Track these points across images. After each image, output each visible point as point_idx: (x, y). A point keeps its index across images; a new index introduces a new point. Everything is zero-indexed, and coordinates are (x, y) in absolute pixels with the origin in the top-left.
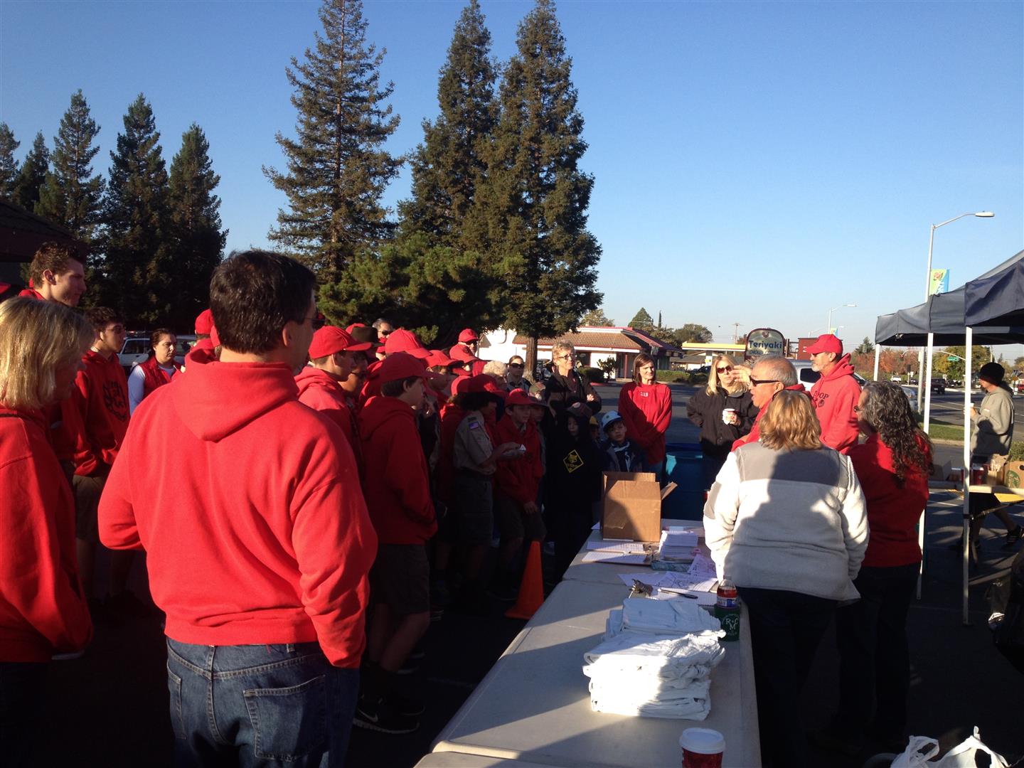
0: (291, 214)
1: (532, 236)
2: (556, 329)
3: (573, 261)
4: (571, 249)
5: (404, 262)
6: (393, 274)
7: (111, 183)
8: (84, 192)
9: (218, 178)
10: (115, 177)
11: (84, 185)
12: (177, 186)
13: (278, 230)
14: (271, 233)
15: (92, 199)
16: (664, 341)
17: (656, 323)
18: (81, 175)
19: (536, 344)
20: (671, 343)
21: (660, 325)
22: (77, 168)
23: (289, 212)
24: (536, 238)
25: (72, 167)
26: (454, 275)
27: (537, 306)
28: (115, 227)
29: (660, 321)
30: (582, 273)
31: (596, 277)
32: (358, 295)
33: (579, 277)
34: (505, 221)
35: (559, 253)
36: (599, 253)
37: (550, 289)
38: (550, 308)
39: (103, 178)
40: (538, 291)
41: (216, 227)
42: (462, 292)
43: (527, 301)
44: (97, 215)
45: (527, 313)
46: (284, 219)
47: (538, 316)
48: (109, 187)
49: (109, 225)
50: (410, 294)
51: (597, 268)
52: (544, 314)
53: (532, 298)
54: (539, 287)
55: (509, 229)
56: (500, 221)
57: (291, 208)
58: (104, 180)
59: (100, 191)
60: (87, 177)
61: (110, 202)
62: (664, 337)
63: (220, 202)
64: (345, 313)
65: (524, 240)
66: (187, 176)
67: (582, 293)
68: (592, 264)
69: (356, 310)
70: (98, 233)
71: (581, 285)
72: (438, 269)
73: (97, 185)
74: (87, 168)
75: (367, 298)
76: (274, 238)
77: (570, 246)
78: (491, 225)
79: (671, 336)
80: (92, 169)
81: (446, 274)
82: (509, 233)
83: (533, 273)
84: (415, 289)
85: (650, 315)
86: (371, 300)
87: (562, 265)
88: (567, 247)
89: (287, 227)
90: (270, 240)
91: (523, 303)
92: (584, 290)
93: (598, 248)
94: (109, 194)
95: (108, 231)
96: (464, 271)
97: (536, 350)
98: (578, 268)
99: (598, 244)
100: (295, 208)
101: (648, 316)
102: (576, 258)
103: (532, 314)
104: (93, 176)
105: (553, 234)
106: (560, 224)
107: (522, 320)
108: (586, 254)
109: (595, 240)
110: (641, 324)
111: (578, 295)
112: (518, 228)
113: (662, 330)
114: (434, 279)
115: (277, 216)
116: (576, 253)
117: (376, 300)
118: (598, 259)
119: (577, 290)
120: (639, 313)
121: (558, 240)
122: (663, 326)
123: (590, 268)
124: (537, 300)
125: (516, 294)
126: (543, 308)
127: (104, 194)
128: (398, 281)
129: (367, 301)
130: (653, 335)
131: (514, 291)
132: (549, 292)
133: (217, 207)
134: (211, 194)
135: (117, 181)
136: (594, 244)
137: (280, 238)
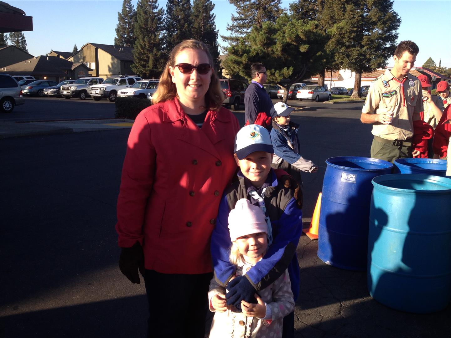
0: (237, 16)
1: (359, 14)
2: (372, 67)
3: (383, 28)
4: (382, 21)
5: (274, 31)
6: (268, 38)
7: (167, 11)
8: (155, 16)
9: (214, 5)
10: (169, 8)
11: (156, 13)
12: (196, 11)
13: (231, 25)
14: (228, 27)
15: (159, 19)
16: (441, 74)
17: (438, 66)
18: (154, 8)
19: (361, 77)
20: (446, 75)
21: (440, 66)
22: (152, 5)
23: (236, 15)
24: (362, 16)
25: (150, 5)
26: (302, 36)
27: (361, 54)
28: (169, 32)
29: (440, 64)
30: (389, 35)
31: (398, 37)
32: (248, 52)
33: (386, 37)
34: (345, 8)
35: (375, 23)
36: (400, 22)
37: (369, 44)
38: (369, 56)
39: (163, 9)
40: (362, 46)
41: (214, 29)
42: (307, 46)
43: (355, 52)
44: (162, 27)
45: (355, 59)
46: (234, 19)
47: (361, 60)
48: (166, 13)
49: (167, 31)
50: (277, 49)
51: (398, 31)
52: (365, 59)
53: (358, 50)
54: (362, 43)
55: (346, 12)
56: (341, 8)
57: (237, 13)
58: (164, 10)
59: (162, 15)
60: (156, 9)
61: (167, 20)
62: (442, 72)
63: (215, 17)
64: (241, 62)
65: (354, 18)
66: (200, 6)
67: (388, 46)
68: (395, 29)
69: (247, 60)
70: (162, 35)
71: (388, 41)
72: (293, 33)
73: (161, 12)
74: (157, 5)
75: (253, 53)
76: (230, 29)
77: (381, 19)
78: (336, 11)
79: (445, 72)
80: (158, 5)
81: (298, 36)
82: (346, 14)
83: (359, 37)
84: (280, 46)
85: (434, 61)
86: (255, 54)
87: (377, 31)
88: (379, 20)
89: (236, 23)
90: (227, 30)
91: (353, 54)
92: (389, 44)
93: (399, 19)
94: (166, 16)
95: (167, 34)
96: (308, 33)
97: (360, 81)
98: (386, 32)
99: (399, 17)
100: (239, 13)
101: (433, 61)
102: (385, 26)
103: (358, 59)
104: (159, 8)
105: (372, 13)
106: (376, 7)
107: (352, 63)
108: (391, 23)
109: (397, 15)
110: (429, 66)
111: (386, 48)
112: (351, 11)
113: (440, 68)
114: (290, 39)
115: (231, 18)
116: (385, 23)
117: (257, 54)
118: (399, 26)
119: (385, 44)
120: (428, 60)
121: (374, 16)
122: (441, 66)
123: (394, 31)
124: (361, 51)
125: (349, 49)
126: (365, 56)
127: (164, 17)
128: (270, 42)
129: (253, 54)
130: (435, 71)
131: (348, 47)
132: (368, 47)
133: (214, 19)
134: (211, 13)
135: (170, 10)
136: (397, 17)
137: (232, 29)
